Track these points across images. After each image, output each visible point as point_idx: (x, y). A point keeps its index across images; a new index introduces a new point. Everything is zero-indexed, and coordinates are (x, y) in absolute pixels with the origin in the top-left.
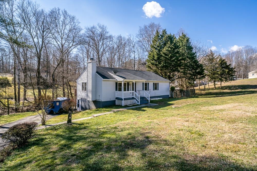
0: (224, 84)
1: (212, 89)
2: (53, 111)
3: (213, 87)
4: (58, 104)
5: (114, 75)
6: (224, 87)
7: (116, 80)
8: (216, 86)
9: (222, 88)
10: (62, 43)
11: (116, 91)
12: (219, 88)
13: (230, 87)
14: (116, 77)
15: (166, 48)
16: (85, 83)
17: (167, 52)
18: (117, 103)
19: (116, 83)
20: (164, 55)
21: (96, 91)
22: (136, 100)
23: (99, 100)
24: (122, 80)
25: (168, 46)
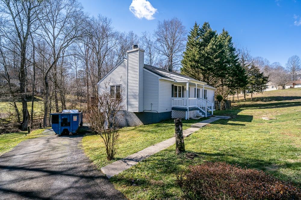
0: (256, 95)
1: (242, 101)
2: (67, 129)
3: (243, 98)
4: (75, 118)
5: (169, 74)
6: (256, 98)
7: (174, 81)
8: (247, 97)
9: (253, 99)
10: (54, 35)
11: (172, 98)
12: (249, 100)
13: (262, 99)
14: (174, 76)
15: (210, 46)
16: (116, 86)
17: (210, 52)
18: (174, 116)
19: (172, 85)
20: (206, 55)
21: (143, 97)
22: (198, 111)
23: (151, 112)
24: (187, 81)
25: (212, 44)
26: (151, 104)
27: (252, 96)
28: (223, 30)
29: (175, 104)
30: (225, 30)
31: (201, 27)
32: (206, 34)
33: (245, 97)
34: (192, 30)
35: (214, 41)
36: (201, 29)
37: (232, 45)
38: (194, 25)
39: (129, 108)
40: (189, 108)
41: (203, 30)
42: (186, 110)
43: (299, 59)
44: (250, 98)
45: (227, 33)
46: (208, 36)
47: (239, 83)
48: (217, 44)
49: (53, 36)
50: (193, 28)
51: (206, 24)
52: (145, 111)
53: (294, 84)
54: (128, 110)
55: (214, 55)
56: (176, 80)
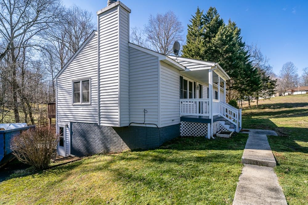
0: (262, 101)
1: (247, 108)
8: (251, 104)
9: (260, 107)
11: (181, 100)
13: (269, 106)
14: (184, 61)
15: (219, 35)
16: (83, 81)
17: (218, 44)
18: (184, 132)
19: (180, 76)
20: (214, 48)
21: (129, 98)
22: (223, 123)
23: (144, 125)
24: (210, 68)
25: (221, 33)
26: (145, 111)
27: (257, 103)
28: (230, 22)
29: (187, 111)
30: (232, 22)
31: (205, 13)
32: (212, 23)
33: (249, 105)
34: (194, 17)
35: (223, 31)
36: (205, 15)
37: (240, 39)
38: (196, 11)
39: (101, 119)
40: (214, 116)
41: (208, 17)
42: (208, 121)
43: (293, 66)
44: (256, 106)
45: (234, 25)
46: (215, 25)
47: (251, 86)
48: (227, 34)
49: (11, 24)
50: (195, 15)
51: (211, 9)
52: (132, 125)
53: (293, 91)
54: (100, 123)
55: (224, 48)
56: (188, 67)
